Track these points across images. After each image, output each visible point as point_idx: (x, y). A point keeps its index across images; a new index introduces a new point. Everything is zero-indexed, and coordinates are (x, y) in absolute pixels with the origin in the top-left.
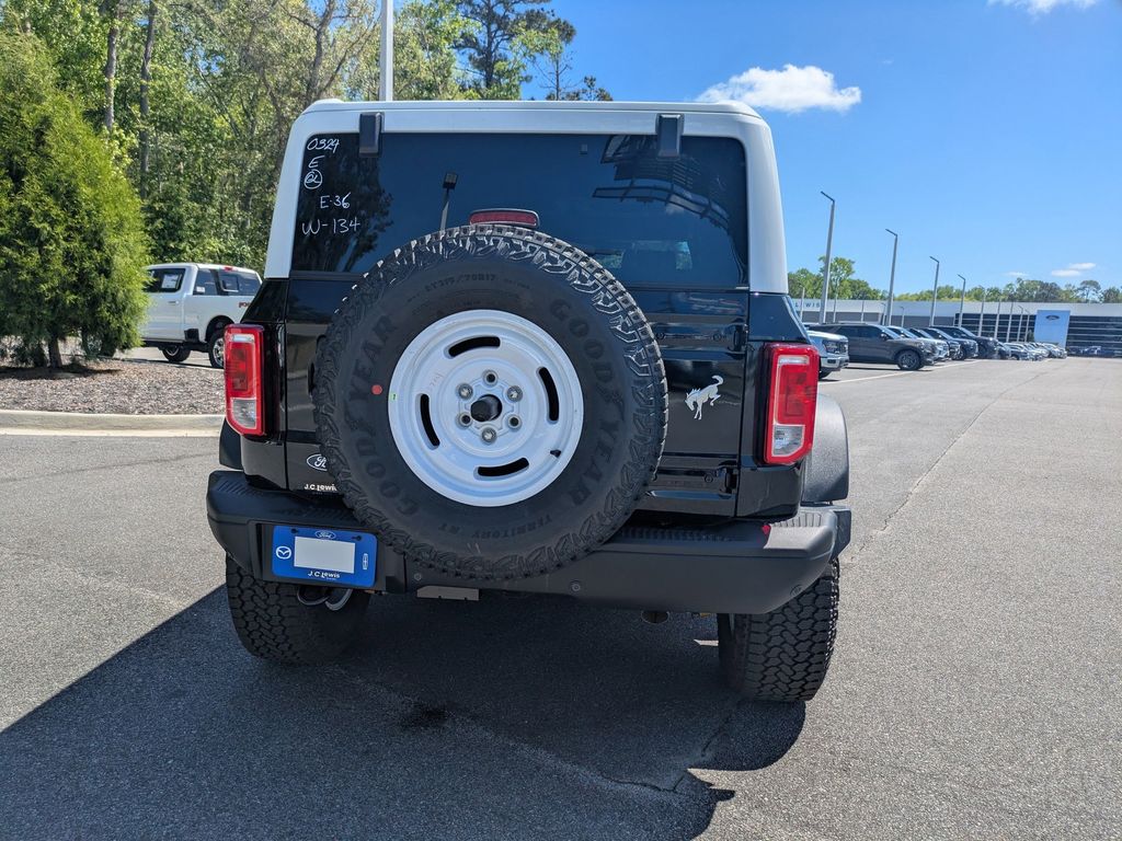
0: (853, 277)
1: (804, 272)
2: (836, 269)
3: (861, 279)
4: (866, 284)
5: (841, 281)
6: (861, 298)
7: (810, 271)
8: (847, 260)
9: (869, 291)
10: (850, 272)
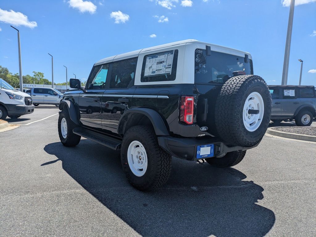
0: (44, 78)
1: (28, 76)
2: (38, 76)
3: (46, 79)
4: (48, 80)
5: (40, 79)
6: (47, 84)
7: (30, 75)
8: (42, 73)
9: (49, 82)
10: (43, 76)
